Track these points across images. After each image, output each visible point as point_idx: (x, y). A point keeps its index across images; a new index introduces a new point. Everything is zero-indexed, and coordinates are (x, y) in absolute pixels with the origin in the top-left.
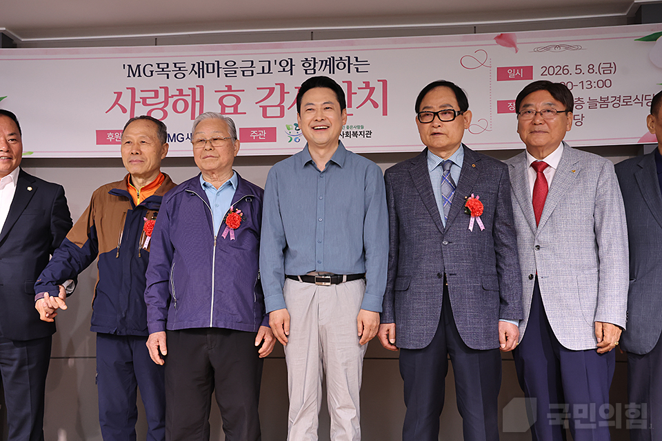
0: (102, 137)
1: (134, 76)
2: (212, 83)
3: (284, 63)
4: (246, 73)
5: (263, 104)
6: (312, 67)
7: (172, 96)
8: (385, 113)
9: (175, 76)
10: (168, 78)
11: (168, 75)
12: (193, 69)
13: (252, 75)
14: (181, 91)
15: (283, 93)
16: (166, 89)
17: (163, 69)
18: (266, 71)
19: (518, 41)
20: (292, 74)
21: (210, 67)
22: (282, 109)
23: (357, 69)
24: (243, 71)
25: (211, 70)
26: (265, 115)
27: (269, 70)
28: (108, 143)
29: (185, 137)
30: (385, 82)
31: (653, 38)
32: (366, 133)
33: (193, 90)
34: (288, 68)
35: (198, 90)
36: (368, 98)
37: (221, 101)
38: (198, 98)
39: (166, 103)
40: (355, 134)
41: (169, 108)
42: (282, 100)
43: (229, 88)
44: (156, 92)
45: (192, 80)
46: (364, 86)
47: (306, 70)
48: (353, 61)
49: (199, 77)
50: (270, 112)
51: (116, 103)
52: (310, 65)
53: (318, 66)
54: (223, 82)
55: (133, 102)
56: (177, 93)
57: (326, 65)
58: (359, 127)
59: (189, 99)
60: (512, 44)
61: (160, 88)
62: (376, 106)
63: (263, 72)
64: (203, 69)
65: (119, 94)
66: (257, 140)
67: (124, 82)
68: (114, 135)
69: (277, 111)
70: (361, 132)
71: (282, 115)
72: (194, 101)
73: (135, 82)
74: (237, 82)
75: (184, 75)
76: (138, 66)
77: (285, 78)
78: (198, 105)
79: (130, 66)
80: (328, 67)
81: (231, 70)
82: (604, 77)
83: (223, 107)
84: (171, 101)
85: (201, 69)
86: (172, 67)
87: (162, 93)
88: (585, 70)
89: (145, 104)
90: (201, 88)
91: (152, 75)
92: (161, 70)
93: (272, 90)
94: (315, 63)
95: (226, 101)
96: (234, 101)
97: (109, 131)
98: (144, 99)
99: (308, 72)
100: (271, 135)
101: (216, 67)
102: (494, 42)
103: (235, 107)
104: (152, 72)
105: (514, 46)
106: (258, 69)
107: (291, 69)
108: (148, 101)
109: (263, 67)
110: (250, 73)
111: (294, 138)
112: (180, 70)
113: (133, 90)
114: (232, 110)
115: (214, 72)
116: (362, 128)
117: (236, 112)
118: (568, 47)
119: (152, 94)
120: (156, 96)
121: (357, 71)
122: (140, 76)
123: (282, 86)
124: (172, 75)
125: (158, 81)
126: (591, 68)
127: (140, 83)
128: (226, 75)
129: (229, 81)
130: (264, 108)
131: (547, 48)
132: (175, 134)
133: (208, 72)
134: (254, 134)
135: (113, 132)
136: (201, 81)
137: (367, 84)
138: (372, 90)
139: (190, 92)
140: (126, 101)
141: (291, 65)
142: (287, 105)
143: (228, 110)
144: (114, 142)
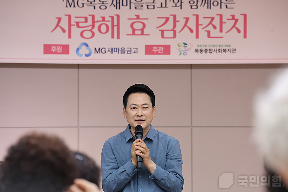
0: (47, 49)
1: (70, 6)
2: (126, 13)
3: (176, 1)
4: (149, 7)
5: (162, 28)
6: (195, 4)
7: (98, 22)
8: (245, 37)
9: (100, 7)
10: (95, 8)
11: (94, 7)
12: (112, 3)
13: (154, 8)
14: (103, 18)
15: (175, 21)
16: (93, 17)
18: (164, 5)
20: (181, 8)
21: (125, 2)
22: (175, 32)
23: (227, 6)
24: (148, 6)
25: (125, 4)
26: (163, 36)
27: (166, 5)
28: (52, 53)
29: (107, 50)
30: (245, 16)
32: (232, 50)
33: (112, 18)
34: (179, 4)
35: (116, 17)
36: (234, 26)
37: (132, 25)
38: (115, 23)
39: (93, 26)
40: (225, 51)
41: (96, 30)
42: (175, 26)
43: (138, 17)
44: (86, 18)
45: (112, 11)
46: (231, 18)
47: (191, 6)
49: (117, 8)
50: (166, 34)
51: (58, 25)
52: (194, 2)
53: (199, 3)
54: (133, 13)
55: (70, 25)
56: (101, 19)
57: (205, 3)
58: (227, 46)
59: (110, 24)
61: (89, 15)
62: (239, 31)
63: (162, 7)
64: (119, 3)
65: (60, 19)
66: (157, 53)
67: (63, 11)
68: (56, 48)
69: (171, 34)
70: (229, 49)
71: (175, 36)
72: (113, 26)
73: (72, 11)
74: (143, 13)
75: (106, 7)
77: (176, 11)
78: (115, 28)
80: (206, 4)
81: (139, 5)
83: (134, 30)
84: (97, 25)
86: (97, 1)
87: (90, 19)
89: (78, 26)
90: (118, 16)
91: (83, 6)
92: (90, 3)
93: (167, 19)
94: (197, 1)
95: (136, 26)
96: (141, 26)
97: (53, 45)
98: (78, 23)
99: (193, 7)
100: (167, 50)
101: (129, 2)
103: (142, 30)
104: (83, 4)
106: (158, 4)
107: (181, 5)
108: (81, 25)
109: (162, 3)
110: (152, 7)
111: (182, 52)
112: (103, 3)
113: (70, 17)
114: (140, 32)
115: (127, 5)
116: (230, 46)
117: (142, 34)
119: (83, 20)
120: (86, 21)
121: (227, 7)
122: (74, 6)
123: (175, 16)
124: (97, 6)
125: (88, 11)
127: (75, 12)
128: (136, 8)
129: (138, 12)
130: (162, 32)
132: (99, 49)
133: (123, 5)
134: (155, 49)
135: (56, 45)
136: (118, 12)
137: (233, 17)
138: (237, 21)
139: (110, 19)
140: (64, 24)
141: (181, 2)
142: (178, 29)
143: (137, 32)
144: (56, 53)
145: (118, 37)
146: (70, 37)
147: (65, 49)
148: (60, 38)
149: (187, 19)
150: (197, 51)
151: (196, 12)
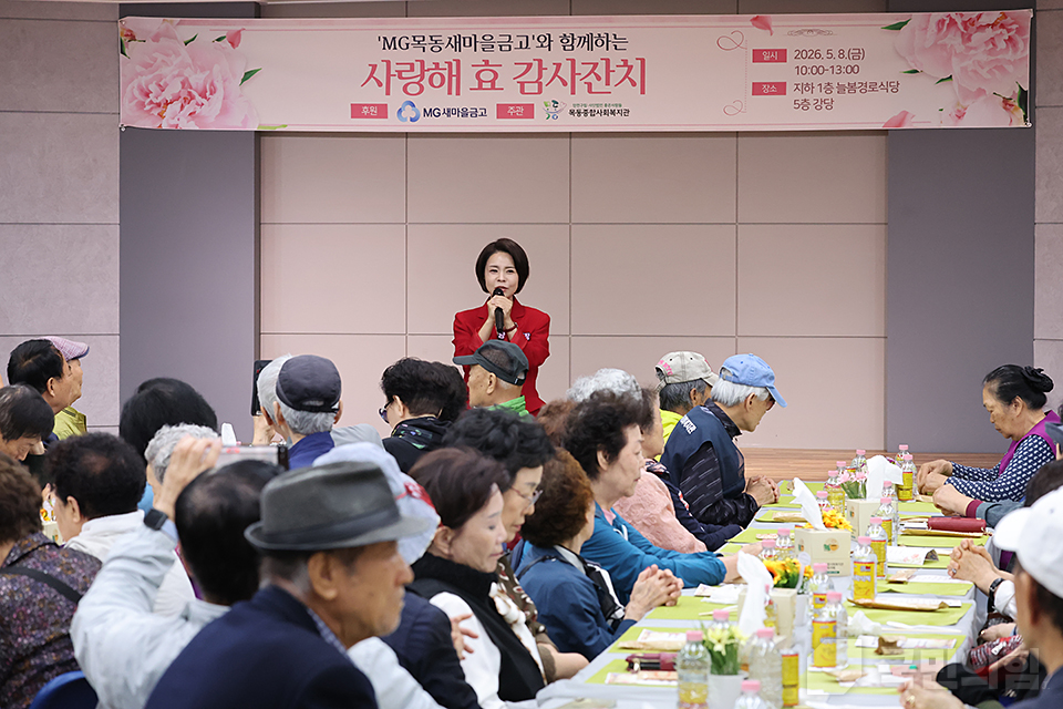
0: (357, 111)
1: (389, 48)
2: (469, 57)
3: (542, 39)
4: (503, 48)
5: (521, 79)
6: (570, 43)
7: (428, 70)
8: (643, 92)
9: (432, 49)
10: (424, 51)
11: (424, 48)
12: (449, 43)
13: (510, 50)
14: (437, 64)
15: (541, 69)
16: (422, 62)
17: (419, 42)
18: (524, 46)
19: (773, 24)
20: (550, 50)
21: (467, 40)
22: (540, 84)
23: (616, 46)
24: (501, 46)
25: (467, 44)
26: (522, 92)
27: (527, 45)
28: (363, 116)
29: (442, 112)
30: (643, 61)
31: (898, 27)
32: (623, 111)
33: (450, 64)
34: (546, 44)
35: (454, 63)
36: (626, 76)
37: (478, 75)
38: (454, 72)
39: (422, 76)
40: (613, 112)
41: (425, 83)
42: (540, 76)
43: (487, 62)
44: (412, 65)
45: (448, 54)
46: (622, 63)
47: (564, 47)
48: (611, 38)
49: (456, 51)
50: (528, 88)
51: (371, 75)
52: (568, 41)
53: (576, 42)
54: (480, 56)
55: (389, 75)
56: (434, 67)
57: (585, 41)
58: (616, 105)
59: (446, 73)
60: (767, 27)
61: (416, 61)
62: (634, 84)
63: (521, 47)
64: (460, 42)
65: (374, 67)
66: (515, 117)
67: (379, 55)
68: (369, 109)
69: (535, 88)
70: (619, 111)
71: (540, 92)
72: (450, 76)
73: (390, 54)
74: (494, 56)
75: (441, 49)
76: (394, 38)
77: (543, 53)
78: (454, 78)
79: (385, 38)
80: (586, 44)
81: (488, 45)
82: (853, 63)
83: (481, 82)
84: (427, 75)
85: (458, 43)
86: (428, 40)
87: (417, 65)
88: (836, 54)
89: (400, 77)
90: (458, 61)
91: (407, 48)
92: (417, 43)
93: (529, 66)
94: (573, 39)
95: (483, 76)
96: (491, 76)
97: (364, 105)
98: (400, 72)
99: (567, 48)
100: (529, 111)
101: (473, 41)
102: (750, 24)
103: (493, 82)
104: (407, 44)
105: (770, 29)
106: (515, 44)
107: (549, 45)
108: (404, 75)
109: (521, 42)
110: (508, 48)
111: (551, 115)
112: (436, 43)
113: (388, 62)
114: (489, 85)
115: (471, 45)
116: (620, 106)
117: (493, 87)
118: (820, 32)
119: (408, 68)
120: (412, 70)
121: (616, 48)
122: (395, 48)
123: (540, 61)
124: (428, 48)
125: (414, 54)
126: (841, 53)
127: (396, 56)
128: (483, 49)
129: (486, 55)
130: (522, 84)
131: (801, 32)
132: (431, 110)
133: (464, 46)
134: (511, 111)
135: (369, 105)
136: (457, 55)
137: (625, 62)
138: (631, 68)
139: (446, 66)
140: (381, 74)
141: (550, 41)
142: (544, 81)
143: (484, 85)
144: (368, 116)
145: (458, 94)
146: (388, 93)
147: (382, 111)
148: (374, 95)
149: (558, 66)
150: (572, 112)
151: (570, 55)
